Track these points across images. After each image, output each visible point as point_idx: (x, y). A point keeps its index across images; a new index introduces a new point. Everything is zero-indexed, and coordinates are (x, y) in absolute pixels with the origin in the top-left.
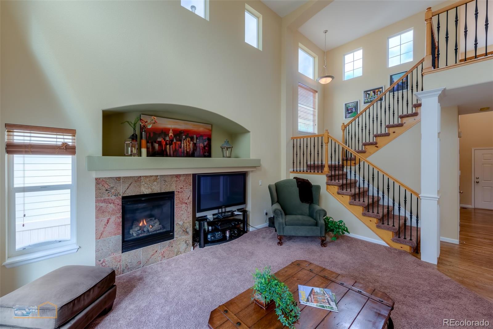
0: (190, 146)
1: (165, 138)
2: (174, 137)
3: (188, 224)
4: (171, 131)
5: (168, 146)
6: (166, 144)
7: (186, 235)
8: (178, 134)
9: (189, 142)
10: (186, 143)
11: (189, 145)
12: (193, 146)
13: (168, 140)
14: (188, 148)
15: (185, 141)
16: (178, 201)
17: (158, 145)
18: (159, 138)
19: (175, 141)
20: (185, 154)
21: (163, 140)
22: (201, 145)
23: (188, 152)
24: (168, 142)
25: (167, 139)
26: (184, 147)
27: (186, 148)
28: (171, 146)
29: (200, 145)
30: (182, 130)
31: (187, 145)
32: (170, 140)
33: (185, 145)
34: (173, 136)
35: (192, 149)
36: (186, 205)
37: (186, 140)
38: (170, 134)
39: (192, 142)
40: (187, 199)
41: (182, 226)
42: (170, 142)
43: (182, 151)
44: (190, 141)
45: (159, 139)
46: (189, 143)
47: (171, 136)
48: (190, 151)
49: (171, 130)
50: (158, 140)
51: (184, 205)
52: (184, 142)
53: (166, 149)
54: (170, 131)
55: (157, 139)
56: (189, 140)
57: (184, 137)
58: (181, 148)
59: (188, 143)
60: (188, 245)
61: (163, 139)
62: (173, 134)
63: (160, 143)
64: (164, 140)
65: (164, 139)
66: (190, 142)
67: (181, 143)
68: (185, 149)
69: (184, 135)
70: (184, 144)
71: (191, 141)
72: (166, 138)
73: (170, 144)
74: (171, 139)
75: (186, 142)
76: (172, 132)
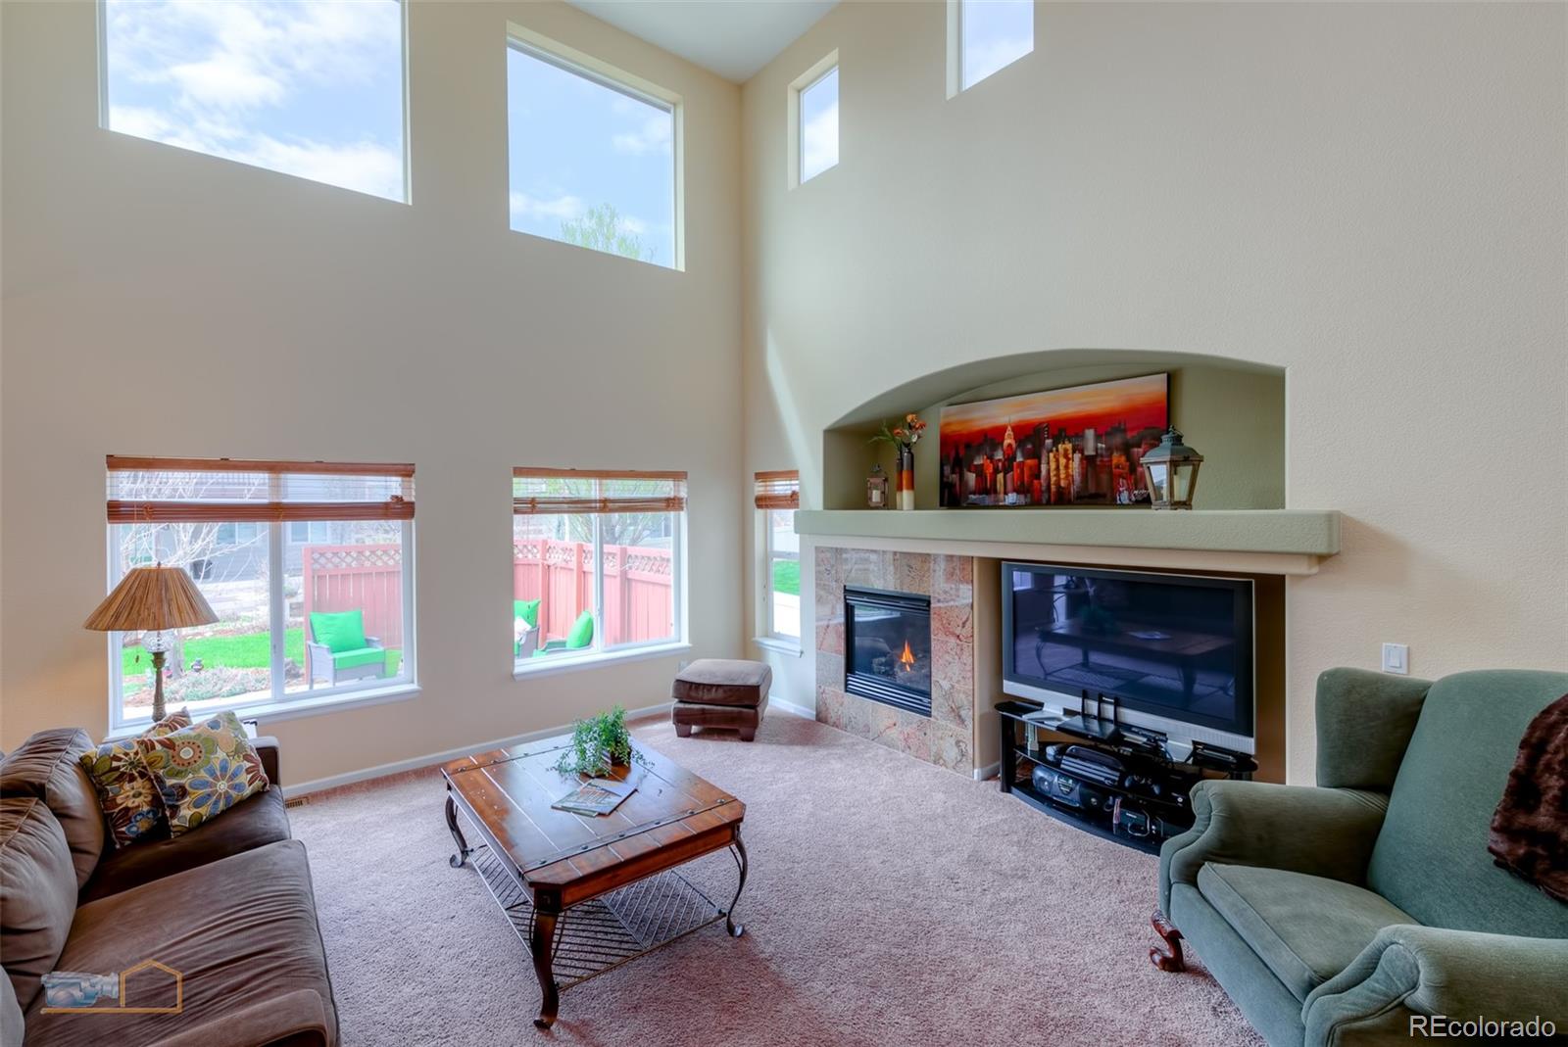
0: (1070, 471)
1: (993, 455)
2: (1018, 446)
3: (962, 696)
4: (1009, 432)
5: (1000, 476)
6: (996, 471)
7: (958, 725)
8: (1032, 436)
9: (1066, 456)
10: (1057, 461)
11: (1067, 467)
12: (1082, 468)
13: (999, 460)
14: (1062, 476)
15: (1051, 455)
16: (938, 625)
17: (974, 475)
18: (977, 458)
19: (1019, 459)
20: (1052, 498)
21: (989, 461)
22: (1115, 462)
23: (1063, 488)
24: (1000, 464)
25: (999, 455)
26: (1049, 471)
27: (1058, 475)
28: (1009, 475)
29: (1111, 461)
30: (1043, 423)
31: (1061, 468)
32: (1006, 460)
33: (1053, 466)
34: (1014, 446)
35: (1077, 478)
36: (958, 641)
37: (1057, 450)
38: (1007, 441)
39: (1077, 456)
40: (961, 625)
41: (948, 695)
42: (1006, 463)
43: (1041, 486)
44: (1070, 451)
45: (978, 461)
46: (1068, 459)
47: (1010, 445)
48: (1069, 484)
49: (1009, 428)
50: (975, 463)
51: (953, 641)
52: (1048, 457)
53: (995, 485)
54: (1007, 433)
55: (973, 461)
56: (1066, 450)
57: (1049, 442)
58: (1038, 477)
59: (1063, 461)
60: (963, 755)
61: (988, 458)
62: (1015, 439)
63: (980, 471)
64: (991, 462)
65: (991, 458)
66: (1070, 456)
67: (1040, 464)
68: (1053, 479)
69: (1048, 438)
70: (1048, 463)
71: (1074, 452)
72: (995, 453)
73: (1006, 470)
74: (1008, 455)
75: (1055, 457)
76: (1012, 433)
